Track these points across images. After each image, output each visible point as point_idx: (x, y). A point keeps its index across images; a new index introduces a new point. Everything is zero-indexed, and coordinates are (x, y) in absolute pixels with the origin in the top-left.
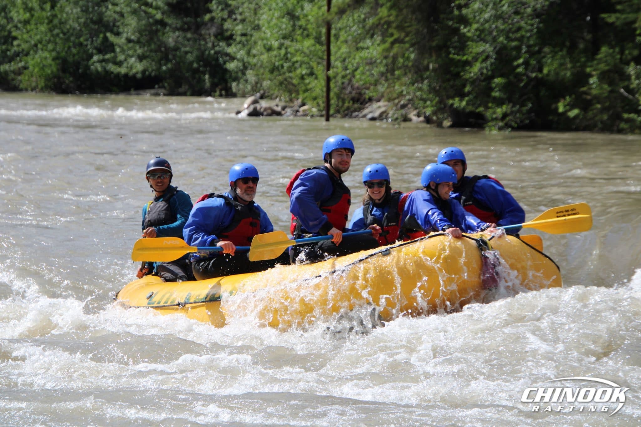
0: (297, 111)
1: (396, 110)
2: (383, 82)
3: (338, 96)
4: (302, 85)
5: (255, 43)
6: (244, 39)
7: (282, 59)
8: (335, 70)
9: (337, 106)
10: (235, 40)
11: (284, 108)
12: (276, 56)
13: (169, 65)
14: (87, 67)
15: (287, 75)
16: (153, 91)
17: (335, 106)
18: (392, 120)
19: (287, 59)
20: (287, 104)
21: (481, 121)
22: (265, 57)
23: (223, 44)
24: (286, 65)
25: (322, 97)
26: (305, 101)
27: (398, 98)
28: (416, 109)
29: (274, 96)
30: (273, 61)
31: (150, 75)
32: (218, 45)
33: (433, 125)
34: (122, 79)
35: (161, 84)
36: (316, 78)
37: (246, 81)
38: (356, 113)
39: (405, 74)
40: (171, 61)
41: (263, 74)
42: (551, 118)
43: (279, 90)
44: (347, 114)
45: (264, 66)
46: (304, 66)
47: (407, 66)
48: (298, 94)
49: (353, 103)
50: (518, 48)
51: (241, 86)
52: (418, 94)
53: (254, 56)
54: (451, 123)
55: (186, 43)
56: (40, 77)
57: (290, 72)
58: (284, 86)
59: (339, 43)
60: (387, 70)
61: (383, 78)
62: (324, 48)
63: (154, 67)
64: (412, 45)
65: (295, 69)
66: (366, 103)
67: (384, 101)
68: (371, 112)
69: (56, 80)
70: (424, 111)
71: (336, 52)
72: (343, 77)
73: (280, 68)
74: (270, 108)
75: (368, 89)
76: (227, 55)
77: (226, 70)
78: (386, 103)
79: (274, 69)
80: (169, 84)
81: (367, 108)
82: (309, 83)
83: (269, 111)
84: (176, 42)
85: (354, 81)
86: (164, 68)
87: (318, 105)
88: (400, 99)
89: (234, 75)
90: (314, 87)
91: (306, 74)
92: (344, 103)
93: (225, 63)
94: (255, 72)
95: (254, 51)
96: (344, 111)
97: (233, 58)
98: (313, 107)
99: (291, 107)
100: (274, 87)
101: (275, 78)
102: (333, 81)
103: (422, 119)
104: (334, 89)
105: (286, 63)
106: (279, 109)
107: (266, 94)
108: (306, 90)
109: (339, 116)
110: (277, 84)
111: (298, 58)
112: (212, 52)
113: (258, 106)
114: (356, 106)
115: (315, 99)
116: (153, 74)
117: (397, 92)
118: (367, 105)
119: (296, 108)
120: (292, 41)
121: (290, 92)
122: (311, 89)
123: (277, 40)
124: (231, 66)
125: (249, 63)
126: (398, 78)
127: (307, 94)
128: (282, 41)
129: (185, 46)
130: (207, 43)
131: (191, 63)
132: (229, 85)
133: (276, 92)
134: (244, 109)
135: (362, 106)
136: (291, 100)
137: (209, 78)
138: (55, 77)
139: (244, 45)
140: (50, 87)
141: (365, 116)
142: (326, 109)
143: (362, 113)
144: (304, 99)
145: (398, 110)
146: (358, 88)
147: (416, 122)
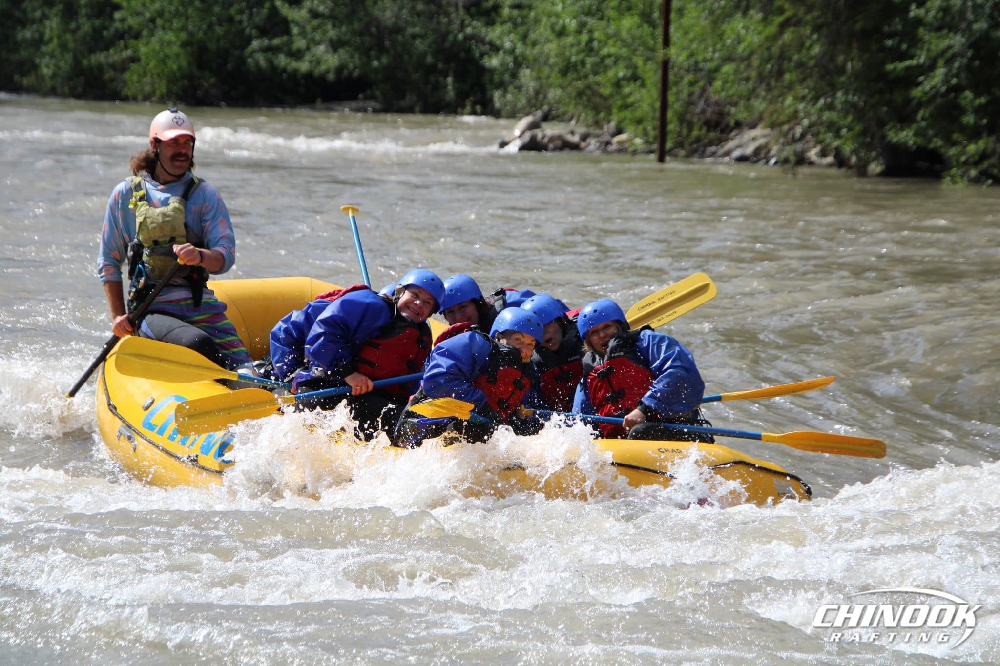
0: (608, 143)
1: (784, 145)
2: (763, 93)
3: (683, 119)
4: (618, 97)
5: (537, 21)
6: (516, 13)
7: (583, 51)
8: (678, 70)
9: (679, 134)
10: (500, 15)
11: (584, 138)
12: (572, 46)
13: (385, 59)
14: (242, 61)
15: (592, 78)
16: (354, 104)
17: (675, 135)
18: (776, 163)
19: (591, 50)
20: (591, 131)
21: (937, 167)
22: (552, 47)
23: (478, 23)
24: (590, 61)
25: (653, 119)
26: (623, 125)
27: (788, 121)
29: (567, 117)
30: (567, 54)
31: (350, 74)
32: (471, 25)
33: (850, 172)
34: (302, 81)
35: (368, 92)
36: (643, 85)
37: (519, 88)
38: (713, 149)
39: (802, 81)
40: (388, 52)
41: (548, 77)
43: (576, 105)
44: (697, 149)
45: (550, 62)
46: (621, 65)
47: (806, 66)
48: (610, 113)
49: (708, 131)
51: (509, 97)
52: (827, 115)
53: (535, 44)
54: (884, 167)
55: (415, 19)
56: (159, 75)
57: (596, 73)
58: (585, 98)
59: (686, 22)
61: (763, 86)
62: (659, 31)
63: (357, 62)
64: (817, 29)
65: (606, 68)
66: (731, 131)
67: (763, 128)
68: (739, 146)
69: (186, 82)
70: (833, 145)
71: (681, 40)
72: (692, 84)
73: (579, 67)
74: (560, 137)
75: (735, 104)
76: (487, 42)
77: (483, 70)
78: (767, 131)
79: (568, 69)
80: (383, 93)
81: (732, 139)
82: (630, 94)
83: (559, 143)
84: (397, 17)
85: (711, 90)
86: (375, 63)
87: (645, 133)
88: (792, 124)
89: (496, 78)
90: (639, 101)
91: (624, 78)
92: (690, 130)
93: (482, 55)
94: (534, 74)
95: (535, 36)
96: (691, 144)
97: (496, 49)
98: (636, 136)
99: (597, 136)
100: (567, 101)
101: (570, 84)
102: (674, 90)
103: (830, 159)
104: (675, 106)
105: (590, 57)
106: (575, 139)
107: (554, 112)
108: (625, 107)
109: (682, 153)
110: (574, 94)
111: (613, 49)
112: (460, 37)
113: (539, 133)
114: (712, 135)
115: (639, 121)
116: (356, 73)
117: (788, 112)
118: (733, 133)
119: (606, 138)
120: (601, 19)
121: (596, 109)
122: (632, 105)
123: (575, 18)
124: (494, 62)
125: (524, 57)
126: (790, 87)
127: (622, 115)
128: (584, 19)
130: (451, 20)
131: (423, 55)
132: (488, 95)
133: (571, 109)
134: (514, 139)
135: (724, 136)
136: (597, 124)
137: (454, 82)
138: (183, 77)
139: (516, 25)
140: (177, 95)
141: (728, 153)
142: (659, 139)
143: (722, 147)
144: (620, 122)
145: (788, 144)
146: (717, 104)
147: (820, 166)
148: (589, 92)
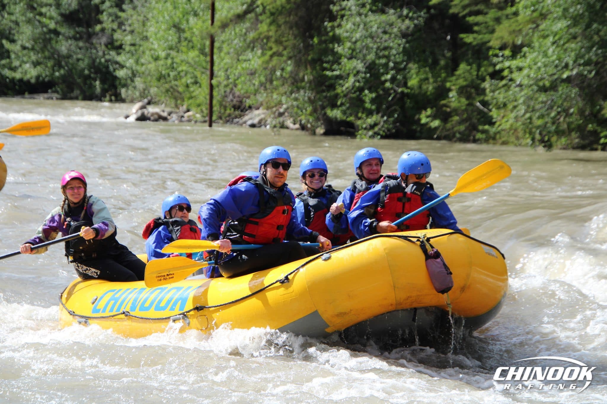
0: (183, 117)
1: (274, 118)
2: (262, 91)
3: (221, 105)
4: (187, 93)
5: (143, 52)
6: (133, 48)
7: (168, 68)
8: (219, 79)
9: (220, 113)
10: (124, 50)
11: (170, 114)
12: (163, 65)
13: (62, 72)
15: (173, 83)
16: (46, 95)
17: (217, 113)
18: (270, 127)
19: (173, 68)
20: (173, 110)
21: (352, 130)
22: (152, 66)
23: (113, 53)
24: (172, 74)
25: (206, 104)
26: (190, 108)
27: (276, 106)
28: (291, 116)
29: (161, 102)
30: (160, 69)
31: (44, 79)
32: (109, 54)
33: (307, 133)
34: (17, 83)
35: (54, 89)
36: (200, 87)
37: (135, 88)
38: (237, 120)
39: (283, 85)
40: (64, 68)
41: (150, 82)
42: (414, 127)
43: (165, 96)
44: (229, 120)
45: (151, 74)
46: (189, 76)
47: (285, 78)
48: (183, 101)
49: (234, 111)
50: (386, 65)
51: (130, 92)
52: (295, 103)
53: (143, 65)
54: (325, 130)
55: (78, 51)
57: (176, 80)
58: (170, 93)
59: (222, 54)
60: (266, 80)
61: (262, 88)
62: (208, 58)
63: (48, 73)
64: (290, 58)
65: (181, 78)
66: (247, 110)
67: (263, 109)
68: (251, 119)
70: (299, 119)
71: (219, 64)
72: (226, 86)
73: (166, 77)
74: (157, 114)
75: (248, 97)
76: (117, 63)
77: (116, 78)
78: (265, 111)
79: (161, 78)
80: (62, 90)
81: (247, 115)
82: (193, 91)
83: (156, 117)
84: (69, 50)
85: (236, 90)
87: (202, 111)
88: (277, 107)
89: (123, 82)
90: (198, 95)
91: (190, 83)
92: (225, 110)
93: (114, 70)
94: (143, 80)
95: (142, 61)
96: (226, 118)
97: (122, 67)
98: (197, 113)
99: (176, 113)
100: (160, 94)
101: (162, 86)
102: (217, 89)
103: (297, 126)
104: (217, 97)
105: (172, 71)
106: (165, 114)
107: (153, 100)
108: (191, 98)
109: (221, 121)
110: (164, 90)
111: (184, 68)
112: (103, 60)
113: (145, 111)
114: (237, 113)
115: (199, 105)
116: (47, 79)
117: (275, 101)
118: (247, 112)
119: (182, 114)
120: (178, 52)
121: (176, 99)
122: (195, 97)
123: (164, 51)
124: (121, 73)
125: (137, 71)
126: (276, 88)
127: (191, 101)
128: (169, 51)
129: (77, 54)
130: (98, 52)
131: (83, 70)
132: (118, 91)
133: (163, 99)
134: (132, 114)
135: (242, 113)
136: (177, 106)
137: (100, 84)
139: (133, 55)
141: (245, 122)
142: (209, 115)
143: (242, 119)
144: (188, 106)
145: (276, 118)
146: (239, 97)
147: (292, 129)
148: (171, 90)
